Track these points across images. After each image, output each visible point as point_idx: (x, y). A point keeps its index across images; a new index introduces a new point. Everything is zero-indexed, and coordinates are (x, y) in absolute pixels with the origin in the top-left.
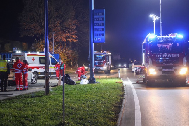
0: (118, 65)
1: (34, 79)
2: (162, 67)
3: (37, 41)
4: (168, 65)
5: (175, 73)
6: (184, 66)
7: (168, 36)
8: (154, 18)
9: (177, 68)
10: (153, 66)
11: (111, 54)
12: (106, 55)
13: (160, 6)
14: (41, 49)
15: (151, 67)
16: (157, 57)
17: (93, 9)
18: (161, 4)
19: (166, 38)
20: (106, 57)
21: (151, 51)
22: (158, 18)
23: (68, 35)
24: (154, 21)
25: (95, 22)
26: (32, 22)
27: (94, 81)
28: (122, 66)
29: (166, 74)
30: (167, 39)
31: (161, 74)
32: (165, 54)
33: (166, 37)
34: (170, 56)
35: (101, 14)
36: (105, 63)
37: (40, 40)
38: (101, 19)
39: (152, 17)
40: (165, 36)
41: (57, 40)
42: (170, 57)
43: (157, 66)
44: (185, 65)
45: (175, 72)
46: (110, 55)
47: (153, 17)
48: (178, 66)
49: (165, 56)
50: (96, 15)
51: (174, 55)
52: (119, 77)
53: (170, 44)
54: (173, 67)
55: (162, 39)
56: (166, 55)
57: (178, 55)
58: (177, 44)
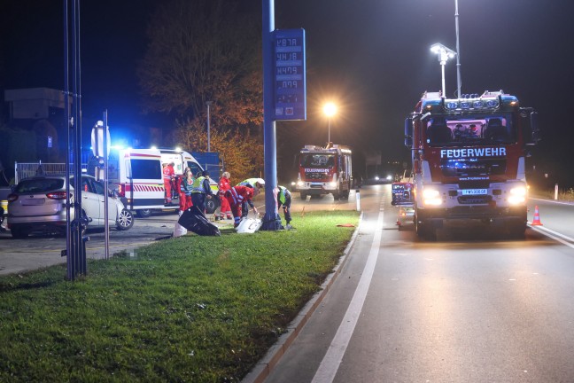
0: (374, 177)
1: (125, 218)
2: (457, 185)
3: (181, 123)
4: (475, 178)
5: (495, 202)
6: (520, 181)
7: (475, 99)
8: (443, 54)
9: (501, 186)
10: (433, 181)
11: (350, 152)
12: (337, 154)
13: (457, 19)
14: (189, 142)
15: (429, 184)
16: (445, 156)
17: (272, 28)
18: (457, 14)
19: (468, 103)
20: (337, 158)
21: (428, 141)
22: (452, 55)
23: (252, 107)
24: (443, 63)
25: (279, 64)
26: (167, 78)
27: (277, 224)
28: (383, 180)
29: (471, 205)
30: (472, 105)
31: (454, 203)
32: (467, 148)
33: (470, 100)
34: (479, 152)
35: (294, 41)
36: (335, 175)
37: (186, 122)
38: (295, 56)
39: (436, 52)
40: (468, 97)
41: (225, 121)
42: (479, 157)
43: (444, 183)
44: (524, 180)
45: (494, 198)
46: (347, 154)
47: (439, 51)
48: (504, 181)
49: (466, 154)
50: (281, 44)
51: (493, 151)
52: (358, 208)
53: (484, 121)
54: (491, 185)
55: (458, 107)
56: (470, 152)
57: (502, 151)
58: (501, 122)
